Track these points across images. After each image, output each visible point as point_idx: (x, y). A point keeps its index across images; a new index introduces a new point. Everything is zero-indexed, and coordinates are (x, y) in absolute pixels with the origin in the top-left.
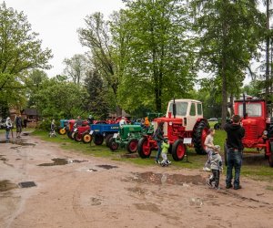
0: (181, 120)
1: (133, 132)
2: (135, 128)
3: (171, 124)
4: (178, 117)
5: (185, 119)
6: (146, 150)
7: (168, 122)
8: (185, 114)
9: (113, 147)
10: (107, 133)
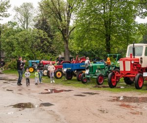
0: (138, 60)
1: (99, 69)
2: (101, 66)
3: (133, 62)
4: (136, 57)
5: (141, 58)
6: (113, 82)
7: (131, 61)
8: (141, 55)
9: (83, 80)
10: (78, 70)
